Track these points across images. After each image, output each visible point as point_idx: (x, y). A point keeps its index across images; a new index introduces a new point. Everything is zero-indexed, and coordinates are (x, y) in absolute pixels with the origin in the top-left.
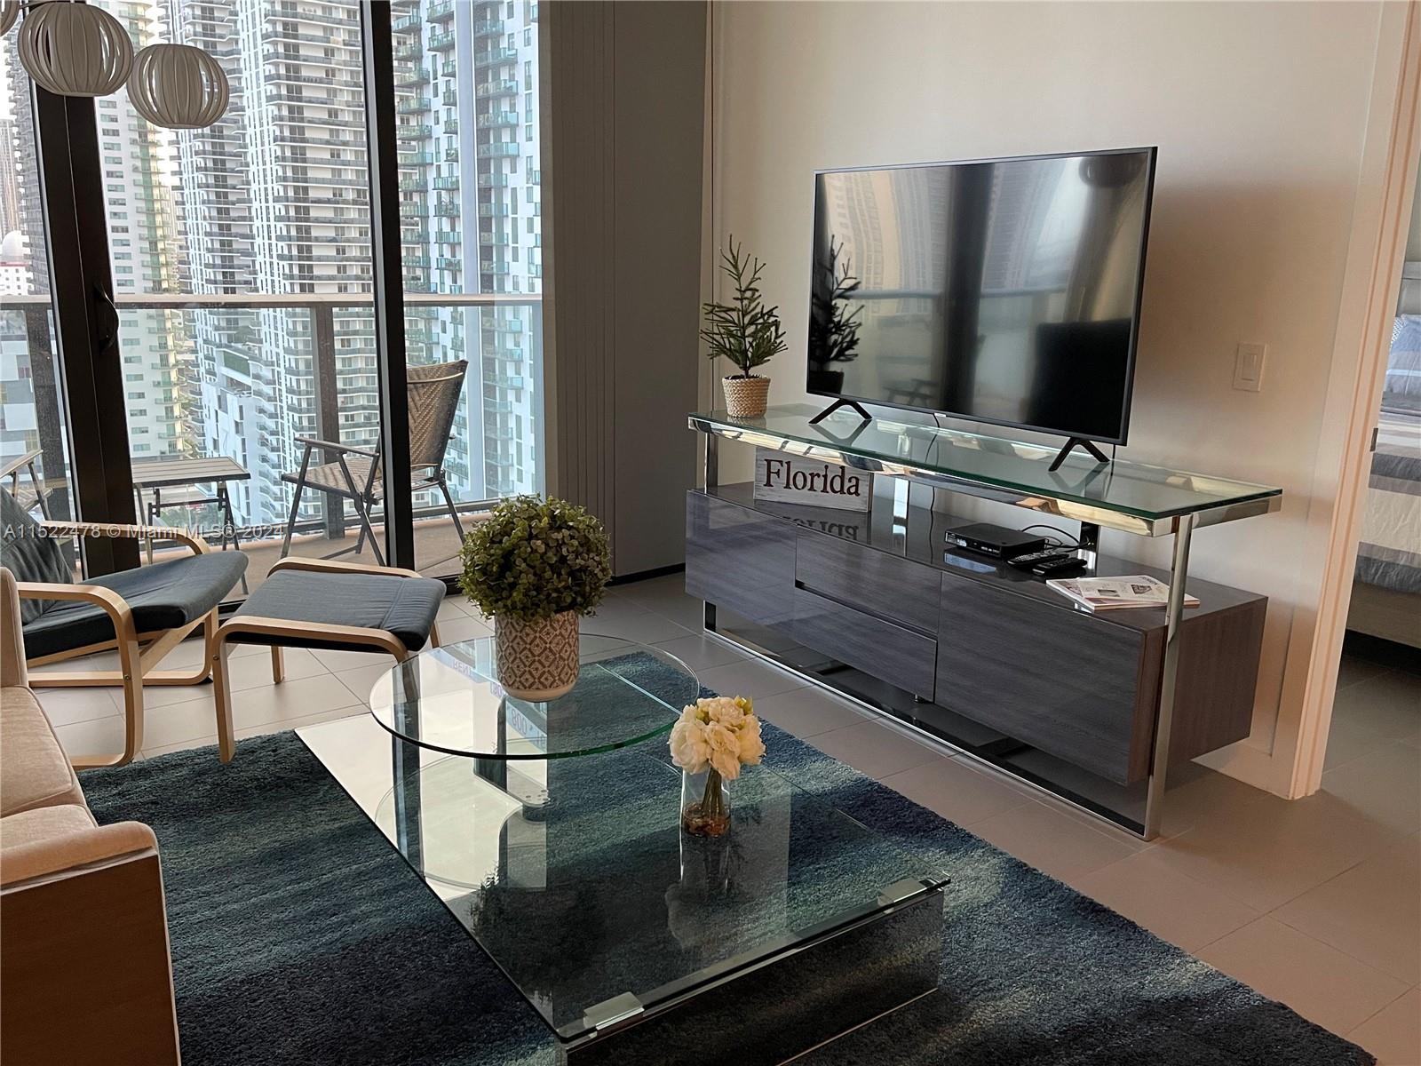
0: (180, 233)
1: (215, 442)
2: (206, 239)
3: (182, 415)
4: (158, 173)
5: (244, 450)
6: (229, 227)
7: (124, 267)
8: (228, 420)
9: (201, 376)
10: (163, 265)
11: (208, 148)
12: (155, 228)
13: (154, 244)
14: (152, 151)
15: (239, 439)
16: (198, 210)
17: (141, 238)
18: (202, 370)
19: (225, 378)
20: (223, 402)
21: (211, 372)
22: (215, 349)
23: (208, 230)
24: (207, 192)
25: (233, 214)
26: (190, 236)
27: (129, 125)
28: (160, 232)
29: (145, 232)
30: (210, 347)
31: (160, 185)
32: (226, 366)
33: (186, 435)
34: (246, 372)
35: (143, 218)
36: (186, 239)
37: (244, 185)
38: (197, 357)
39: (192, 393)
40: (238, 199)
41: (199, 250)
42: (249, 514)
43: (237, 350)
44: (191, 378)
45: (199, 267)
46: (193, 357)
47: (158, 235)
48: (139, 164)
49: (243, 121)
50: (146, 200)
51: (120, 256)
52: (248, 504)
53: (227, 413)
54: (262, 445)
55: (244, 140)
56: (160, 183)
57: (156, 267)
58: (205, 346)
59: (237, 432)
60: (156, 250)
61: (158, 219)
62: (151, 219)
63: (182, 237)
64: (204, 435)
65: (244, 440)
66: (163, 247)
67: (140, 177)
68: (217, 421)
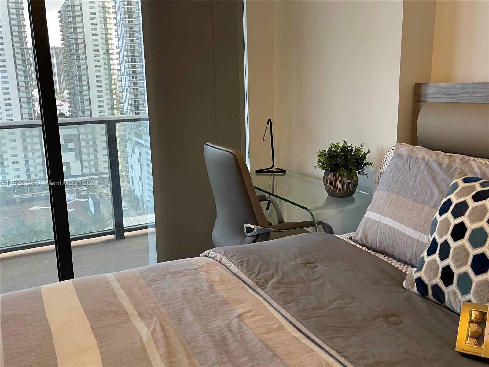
0: (120, 87)
1: (131, 166)
2: (129, 88)
3: (121, 155)
4: (113, 65)
5: (141, 169)
6: (136, 83)
7: (101, 100)
8: (136, 157)
9: (127, 141)
10: (114, 99)
11: (129, 54)
12: (112, 85)
13: (111, 91)
14: (111, 56)
15: (139, 164)
16: (126, 78)
17: (107, 90)
18: (127, 138)
19: (135, 142)
20: (134, 151)
21: (130, 139)
22: (131, 130)
23: (129, 85)
24: (129, 71)
25: (138, 79)
26: (123, 88)
27: (103, 47)
28: (114, 87)
29: (108, 87)
30: (130, 129)
31: (114, 69)
32: (135, 136)
33: (122, 163)
34: (142, 139)
35: (108, 82)
36: (122, 89)
37: (141, 67)
38: (126, 133)
39: (124, 147)
40: (139, 73)
41: (126, 93)
42: (143, 194)
43: (139, 130)
44: (124, 142)
45: (126, 99)
46: (124, 133)
47: (113, 88)
48: (106, 61)
49: (141, 43)
50: (109, 75)
51: (99, 96)
52: (143, 190)
53: (135, 155)
54: (148, 167)
55: (141, 50)
56: (114, 68)
57: (112, 100)
58: (128, 129)
59: (139, 162)
60: (112, 93)
61: (113, 82)
62: (110, 82)
63: (121, 88)
64: (128, 163)
65: (141, 165)
66: (115, 92)
67: (106, 67)
68: (132, 158)
